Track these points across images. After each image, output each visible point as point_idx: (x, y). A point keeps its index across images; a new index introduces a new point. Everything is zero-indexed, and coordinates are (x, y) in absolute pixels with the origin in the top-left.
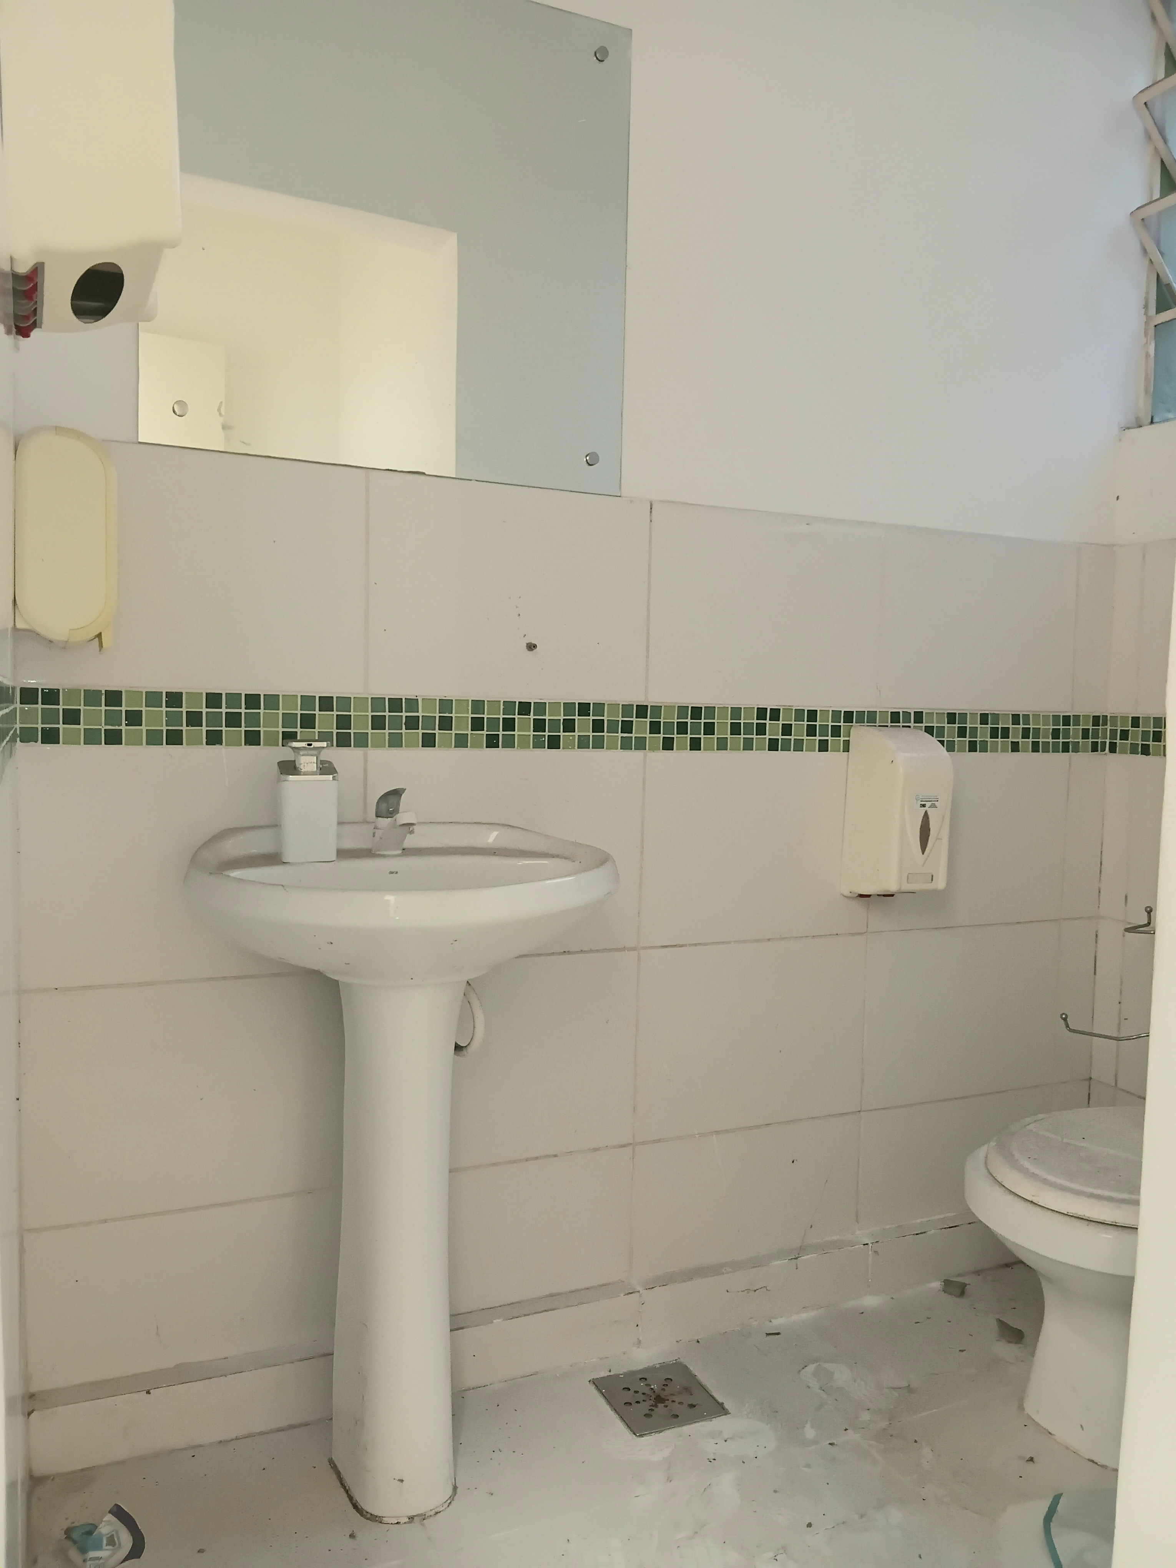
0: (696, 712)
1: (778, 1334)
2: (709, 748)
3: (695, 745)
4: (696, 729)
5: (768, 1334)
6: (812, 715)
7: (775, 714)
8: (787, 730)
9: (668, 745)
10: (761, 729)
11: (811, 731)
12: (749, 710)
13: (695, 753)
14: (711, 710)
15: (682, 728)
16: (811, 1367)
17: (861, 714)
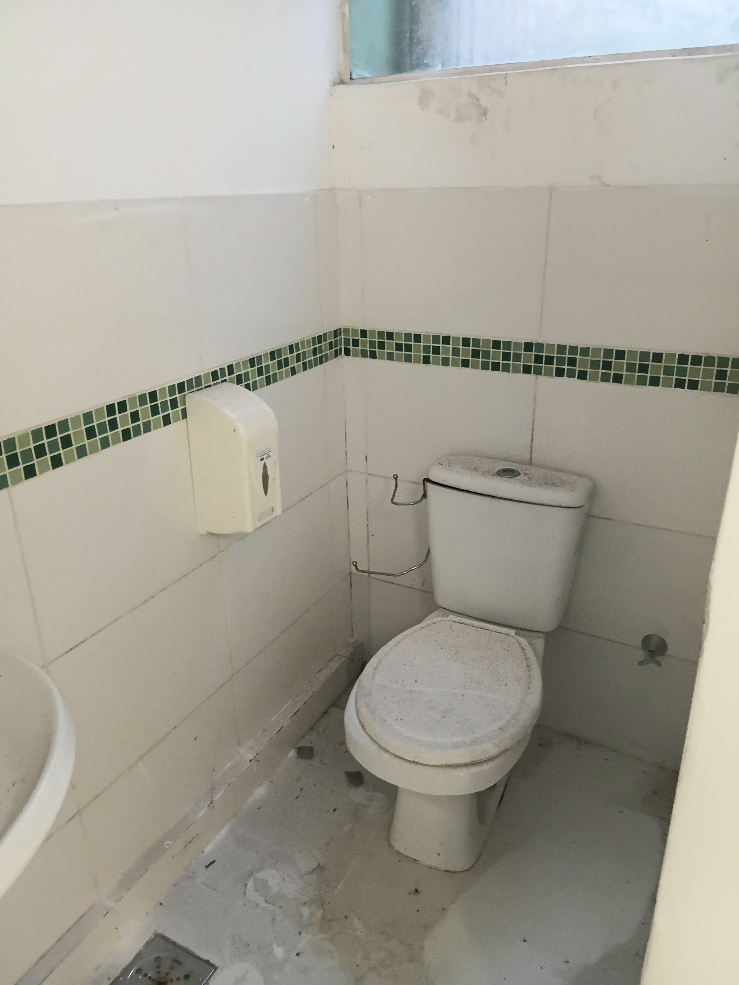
0: (50, 430)
1: (213, 862)
2: (70, 460)
3: (57, 462)
4: (53, 446)
5: (207, 867)
6: (153, 395)
7: (122, 406)
8: (135, 417)
9: (30, 472)
10: (113, 425)
11: (155, 411)
12: (99, 411)
13: (59, 470)
14: (64, 424)
15: (40, 451)
16: (250, 883)
17: (190, 381)
